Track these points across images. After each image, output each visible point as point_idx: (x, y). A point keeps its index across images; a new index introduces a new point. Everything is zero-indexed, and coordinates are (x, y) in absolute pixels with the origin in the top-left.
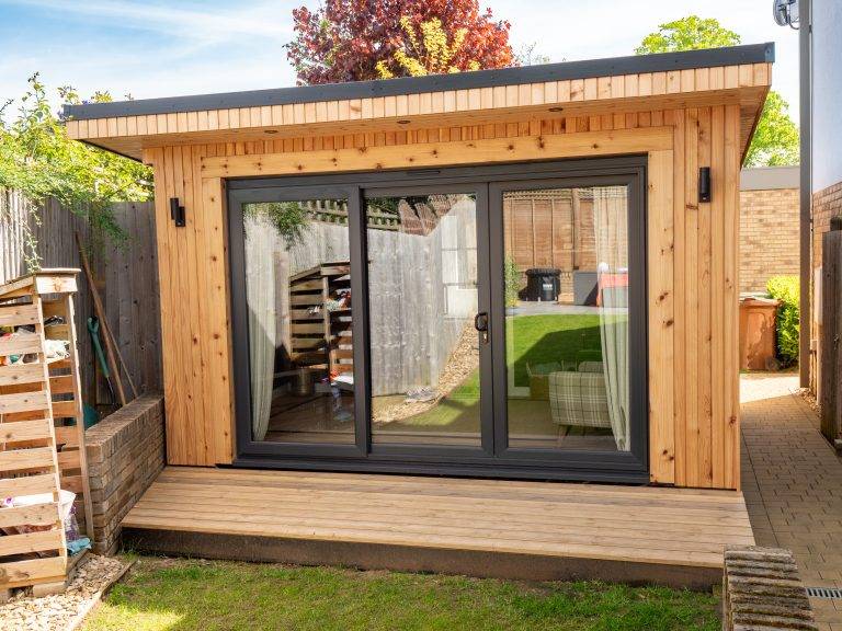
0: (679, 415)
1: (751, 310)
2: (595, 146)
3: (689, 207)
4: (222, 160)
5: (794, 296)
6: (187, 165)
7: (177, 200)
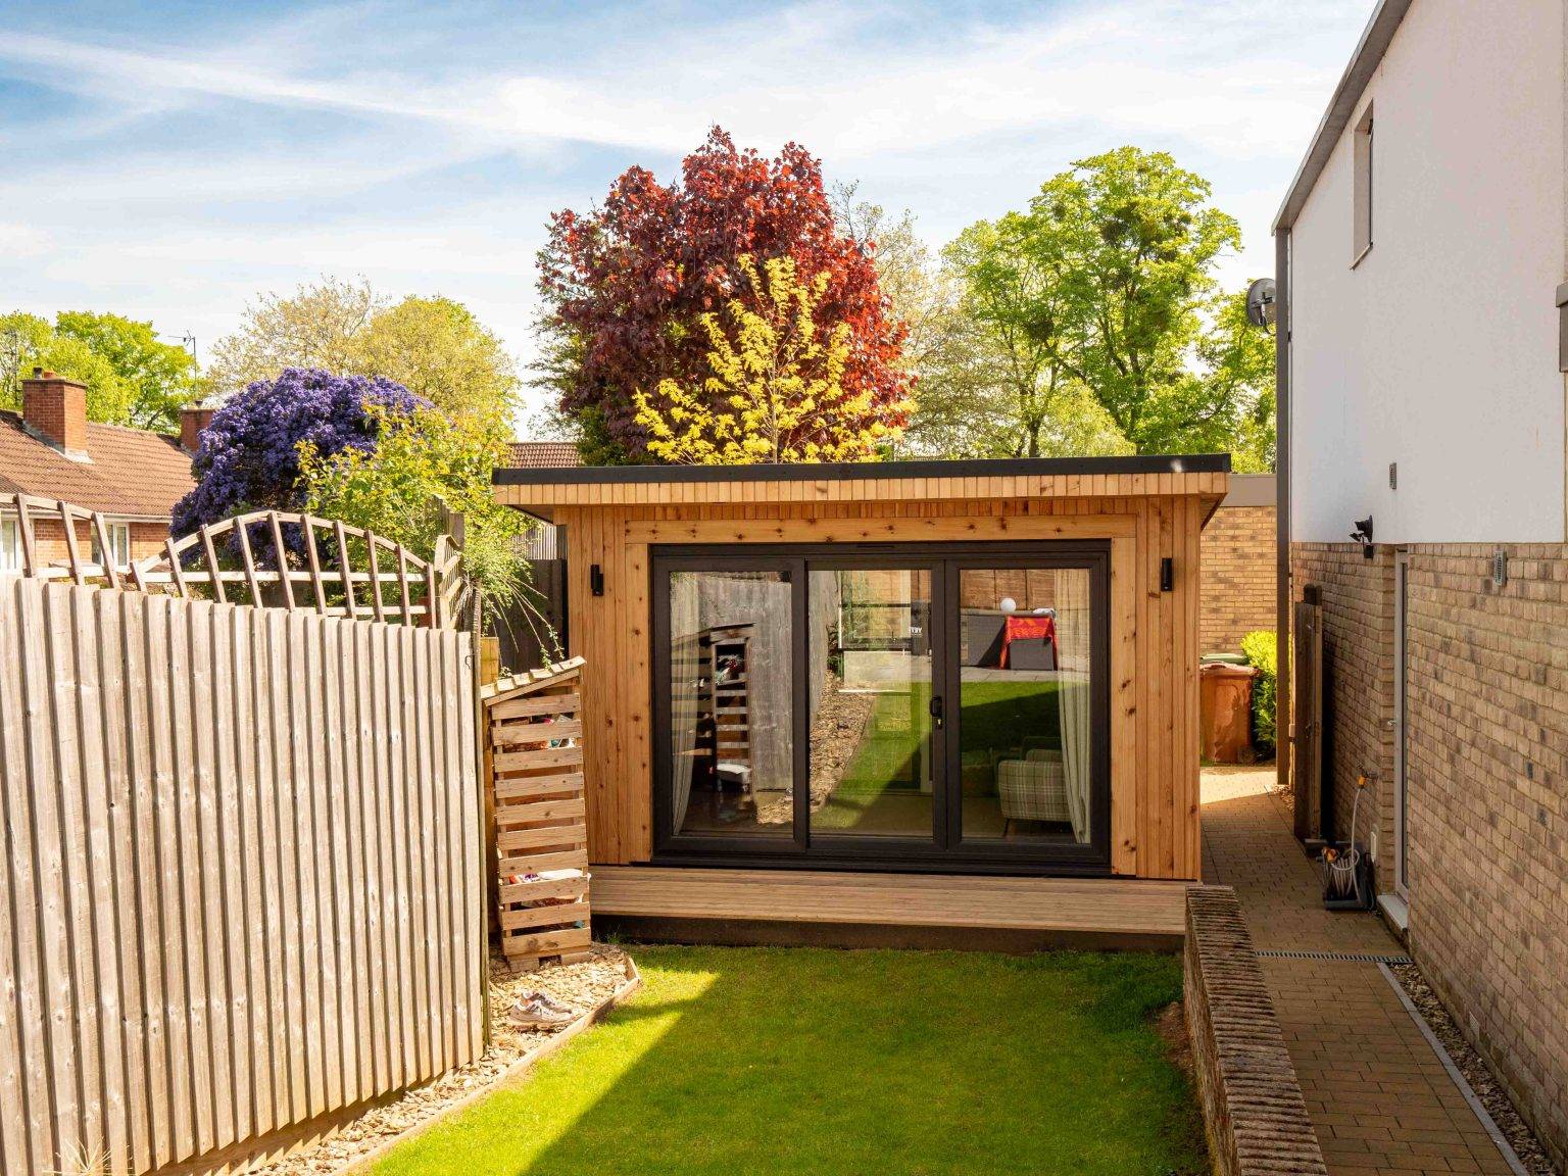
0: (1140, 805)
1: (1220, 682)
2: (1059, 530)
3: (1151, 595)
4: (650, 525)
5: (1271, 666)
6: (609, 528)
7: (598, 567)
